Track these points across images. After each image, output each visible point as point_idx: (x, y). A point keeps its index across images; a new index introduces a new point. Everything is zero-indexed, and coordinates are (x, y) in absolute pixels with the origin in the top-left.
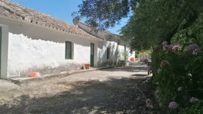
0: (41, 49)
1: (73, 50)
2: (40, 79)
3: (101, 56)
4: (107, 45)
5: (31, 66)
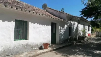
1: (28, 30)
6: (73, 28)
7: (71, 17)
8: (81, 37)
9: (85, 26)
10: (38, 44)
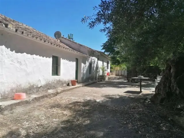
0: (26, 65)
2: (27, 102)
3: (85, 72)
4: (90, 61)
5: (14, 86)
6: (94, 66)
7: (92, 52)
8: (101, 76)
9: (104, 63)
10: (67, 81)
